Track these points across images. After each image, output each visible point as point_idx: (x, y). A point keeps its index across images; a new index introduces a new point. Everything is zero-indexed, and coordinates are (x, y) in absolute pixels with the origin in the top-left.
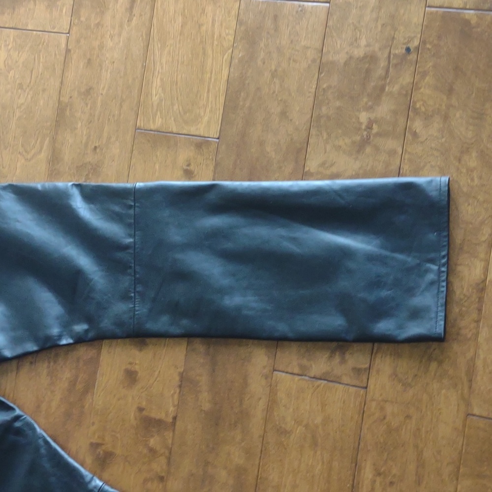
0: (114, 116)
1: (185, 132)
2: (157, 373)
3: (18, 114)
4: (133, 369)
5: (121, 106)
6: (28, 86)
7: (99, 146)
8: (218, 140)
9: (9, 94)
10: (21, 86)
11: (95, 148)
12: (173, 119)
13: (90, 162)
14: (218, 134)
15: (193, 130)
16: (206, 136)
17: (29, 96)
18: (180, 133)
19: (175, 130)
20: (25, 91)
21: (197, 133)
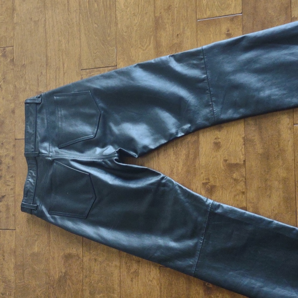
0: (184, 16)
1: (223, 15)
2: (231, 140)
3: (135, 29)
4: (217, 142)
5: (187, 11)
6: (138, 13)
7: (179, 34)
8: (241, 14)
9: (129, 20)
10: (134, 14)
11: (178, 35)
12: (215, 10)
13: (176, 43)
14: (241, 11)
15: (227, 13)
16: (235, 13)
17: (139, 18)
18: (221, 15)
19: (218, 15)
20: (137, 16)
21: (230, 13)
